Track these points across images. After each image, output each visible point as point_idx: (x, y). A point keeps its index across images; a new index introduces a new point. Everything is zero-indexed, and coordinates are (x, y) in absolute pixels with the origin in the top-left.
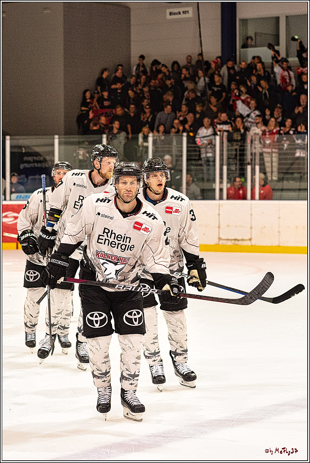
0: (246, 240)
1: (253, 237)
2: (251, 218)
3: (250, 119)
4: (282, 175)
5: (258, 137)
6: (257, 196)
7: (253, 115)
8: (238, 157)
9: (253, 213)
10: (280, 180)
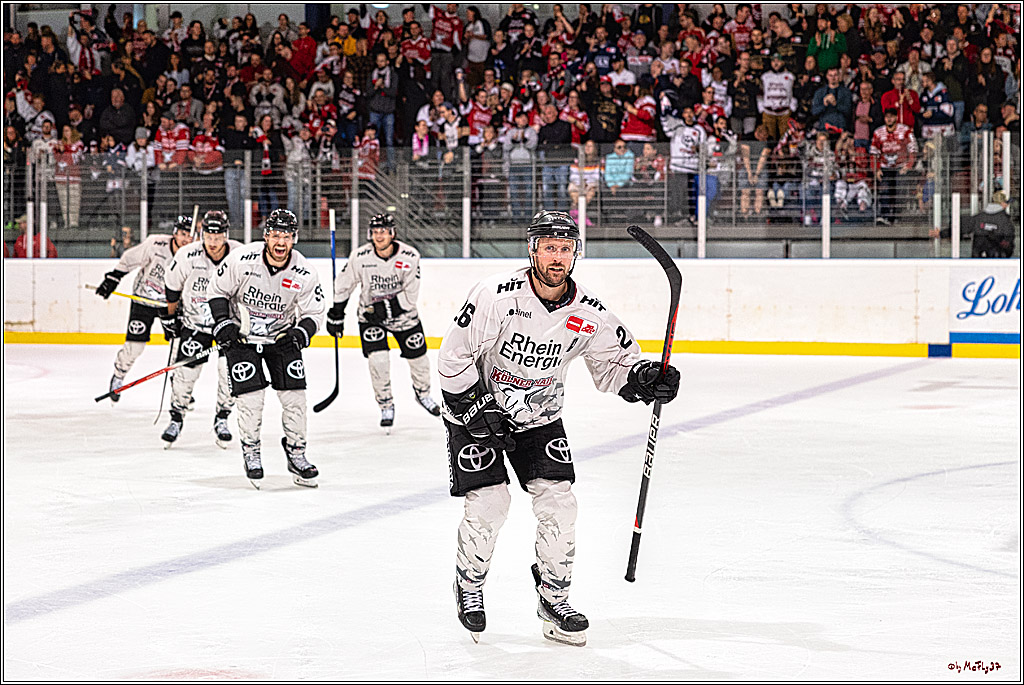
0: (25, 323)
1: (37, 318)
2: (34, 288)
3: (35, 128)
4: (86, 219)
5: (44, 156)
6: (43, 252)
7: (40, 120)
8: (12, 190)
9: (36, 280)
10: (82, 225)
